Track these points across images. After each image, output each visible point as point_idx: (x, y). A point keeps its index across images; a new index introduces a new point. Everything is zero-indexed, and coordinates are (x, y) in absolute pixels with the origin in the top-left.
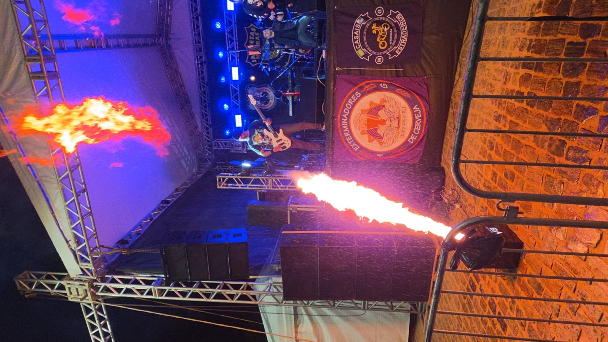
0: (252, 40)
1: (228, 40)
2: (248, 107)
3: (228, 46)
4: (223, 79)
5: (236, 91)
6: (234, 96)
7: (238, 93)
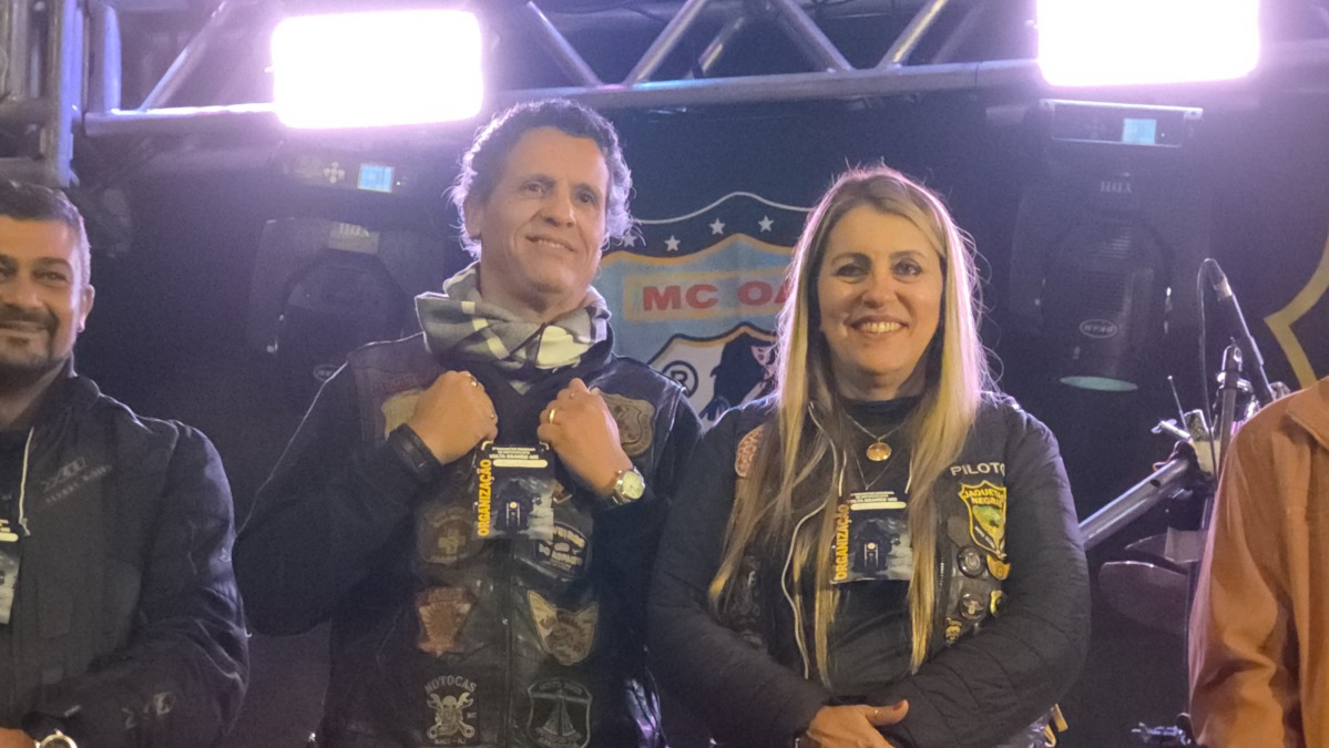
5: (865, 42)
7: (839, 75)
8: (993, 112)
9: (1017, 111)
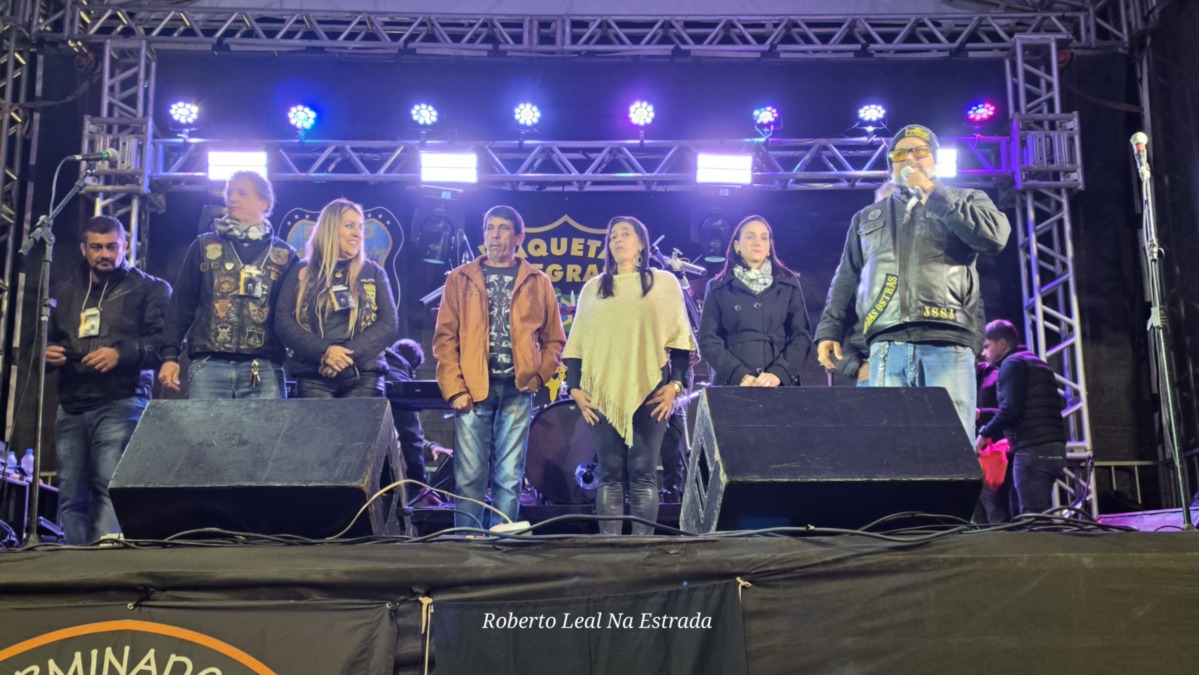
0: (586, 248)
1: (585, 151)
2: (302, 216)
3: (564, 150)
4: (424, 114)
5: (373, 167)
6: (355, 156)
7: (365, 175)
8: (408, 187)
9: (414, 188)
